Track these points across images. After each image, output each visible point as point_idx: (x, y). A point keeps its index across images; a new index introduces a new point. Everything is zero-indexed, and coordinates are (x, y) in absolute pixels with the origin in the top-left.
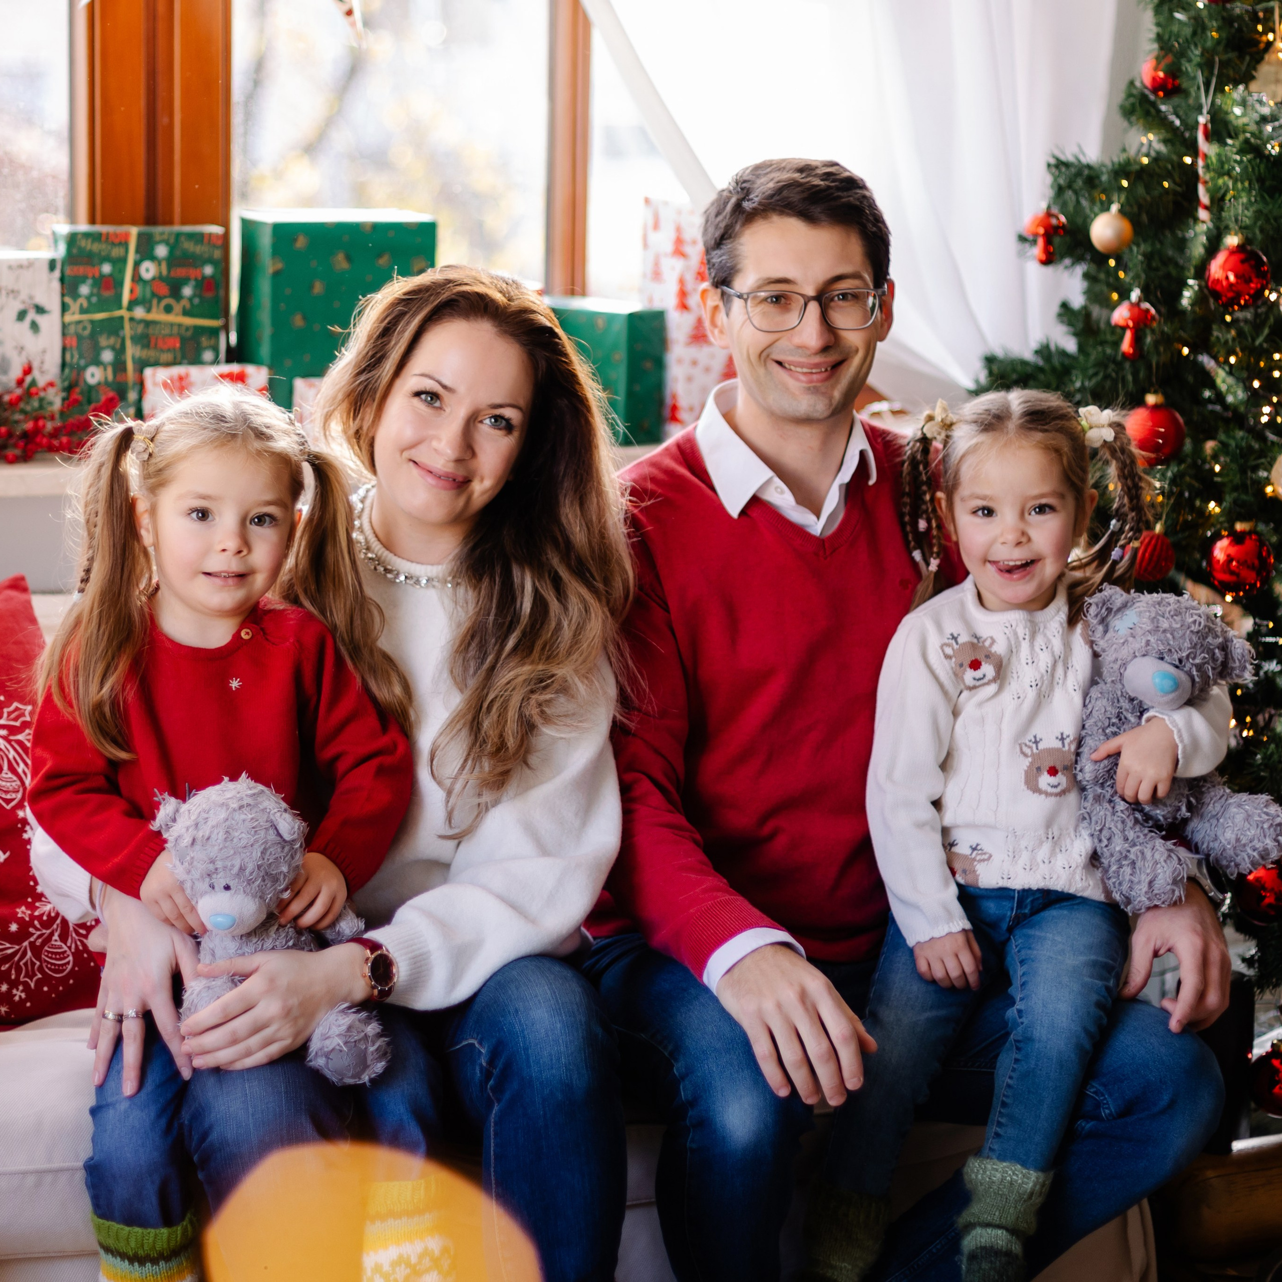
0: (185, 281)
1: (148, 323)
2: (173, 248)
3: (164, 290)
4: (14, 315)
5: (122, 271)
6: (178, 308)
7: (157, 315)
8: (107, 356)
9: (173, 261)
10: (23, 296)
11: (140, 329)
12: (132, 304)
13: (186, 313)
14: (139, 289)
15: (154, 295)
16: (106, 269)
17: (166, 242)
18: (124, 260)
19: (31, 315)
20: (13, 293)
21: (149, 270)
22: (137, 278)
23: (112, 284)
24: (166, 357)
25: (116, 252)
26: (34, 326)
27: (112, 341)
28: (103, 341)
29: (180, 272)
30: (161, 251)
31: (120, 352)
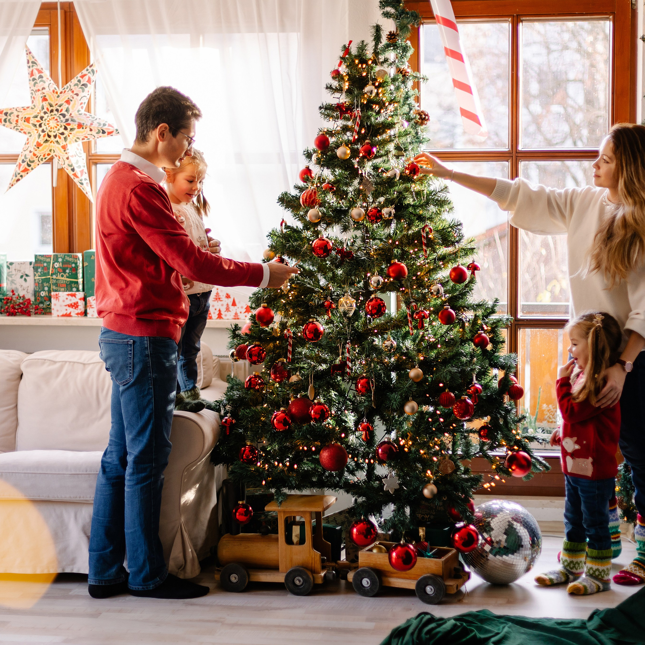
0: (67, 268)
1: (57, 280)
2: (63, 259)
3: (61, 271)
4: (20, 277)
5: (49, 265)
6: (65, 276)
7: (59, 277)
8: (46, 289)
9: (63, 263)
10: (22, 271)
11: (55, 281)
12: (52, 275)
13: (67, 277)
14: (54, 270)
15: (58, 272)
16: (45, 264)
17: (62, 258)
18: (50, 262)
19: (24, 277)
20: (19, 271)
21: (57, 265)
22: (53, 267)
23: (47, 268)
24: (63, 289)
25: (48, 260)
26: (25, 280)
27: (47, 284)
28: (45, 284)
29: (66, 266)
30: (60, 260)
31: (49, 288)
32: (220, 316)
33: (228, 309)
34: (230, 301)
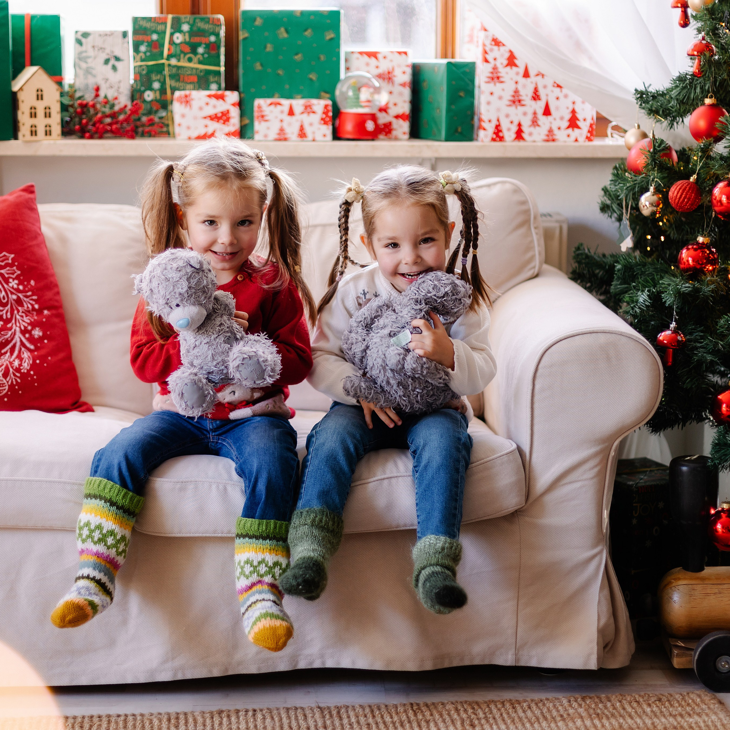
0: (199, 45)
1: (179, 68)
2: (192, 26)
3: (188, 49)
4: (102, 61)
5: (164, 38)
6: (195, 59)
7: (183, 63)
8: (156, 85)
9: (192, 33)
10: (108, 51)
11: (174, 70)
12: (169, 57)
13: (200, 62)
14: (173, 48)
15: (182, 52)
16: (155, 37)
17: (188, 23)
18: (164, 32)
19: (112, 62)
20: (102, 49)
21: (178, 38)
22: (172, 42)
23: (157, 46)
24: (191, 86)
25: (160, 28)
26: (114, 68)
27: (159, 77)
28: (154, 77)
29: (196, 39)
30: (186, 27)
31: (163, 83)
32: (519, 135)
33: (535, 122)
34: (540, 107)
